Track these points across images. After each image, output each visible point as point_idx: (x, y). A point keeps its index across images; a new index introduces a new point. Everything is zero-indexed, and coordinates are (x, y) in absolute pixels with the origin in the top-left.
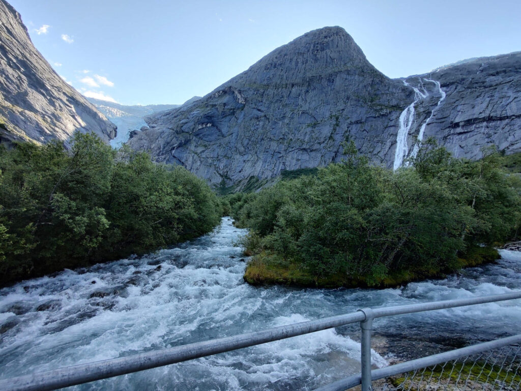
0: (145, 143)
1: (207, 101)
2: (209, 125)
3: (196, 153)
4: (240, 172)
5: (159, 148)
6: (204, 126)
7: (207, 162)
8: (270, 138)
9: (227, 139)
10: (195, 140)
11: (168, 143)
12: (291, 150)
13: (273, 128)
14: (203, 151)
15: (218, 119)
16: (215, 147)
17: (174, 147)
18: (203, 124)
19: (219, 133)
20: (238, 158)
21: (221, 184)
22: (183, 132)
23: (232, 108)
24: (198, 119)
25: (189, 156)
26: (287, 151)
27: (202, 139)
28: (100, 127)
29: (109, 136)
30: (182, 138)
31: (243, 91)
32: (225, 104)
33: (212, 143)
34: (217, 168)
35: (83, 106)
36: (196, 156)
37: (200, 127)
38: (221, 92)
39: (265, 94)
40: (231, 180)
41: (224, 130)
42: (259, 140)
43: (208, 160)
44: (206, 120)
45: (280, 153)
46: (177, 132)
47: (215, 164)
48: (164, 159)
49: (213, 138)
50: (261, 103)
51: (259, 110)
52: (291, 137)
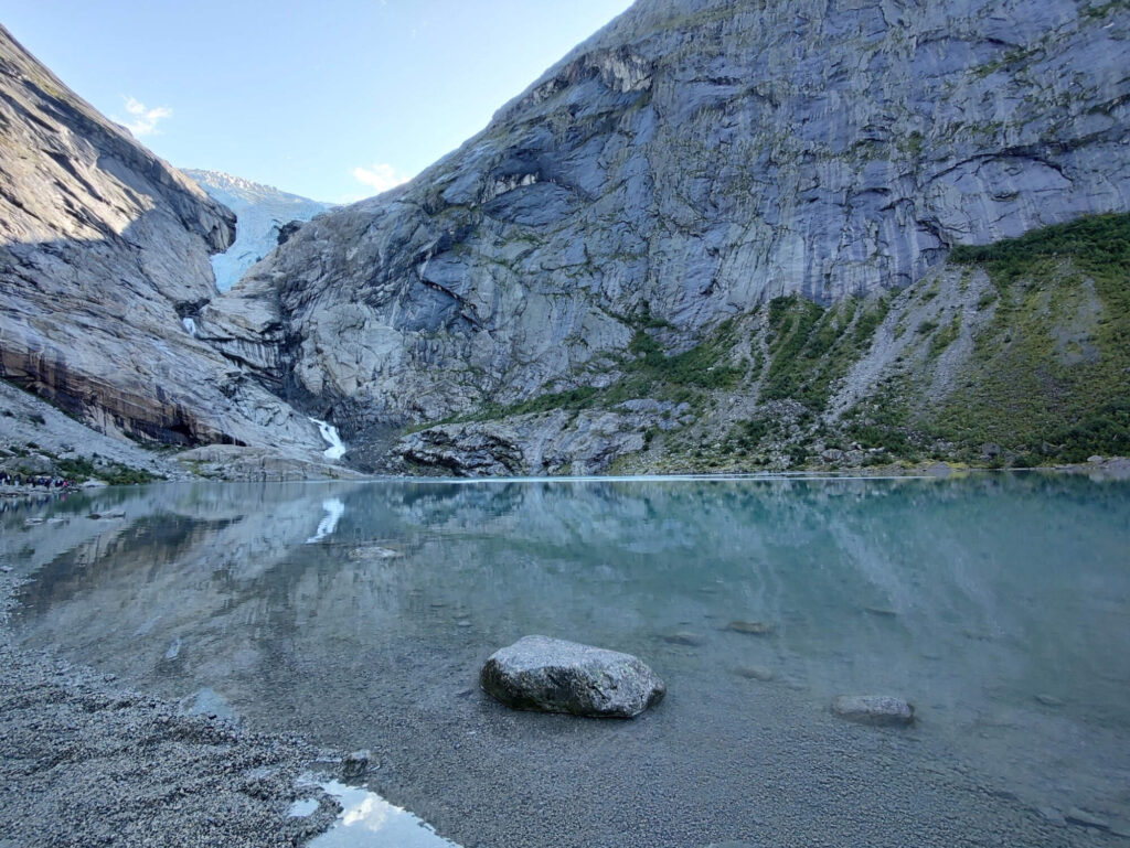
0: (325, 247)
1: (509, 118)
2: (527, 181)
3: (503, 263)
4: (708, 292)
5: (375, 260)
6: (513, 185)
7: (550, 283)
8: (806, 153)
9: (608, 203)
10: (491, 227)
11: (402, 242)
12: (935, 169)
13: (804, 121)
14: (527, 254)
15: (556, 156)
16: (566, 235)
17: (425, 254)
18: (508, 176)
19: (568, 195)
20: (679, 247)
21: (636, 349)
22: (447, 205)
23: (604, 110)
24: (493, 164)
25: (481, 274)
26: (922, 178)
27: (513, 221)
28: (176, 209)
29: (208, 240)
30: (446, 224)
31: (637, 46)
32: (574, 109)
33: (551, 228)
34: (598, 299)
35: (107, 137)
36: (503, 270)
37: (501, 188)
38: (550, 85)
39: (725, 32)
40: (673, 328)
41: (589, 179)
42: (758, 169)
43: (554, 276)
44: (519, 165)
45: (885, 191)
46: (428, 210)
47: (583, 284)
48: (394, 293)
49: (550, 212)
50: (721, 60)
51: (718, 82)
52: (911, 129)
